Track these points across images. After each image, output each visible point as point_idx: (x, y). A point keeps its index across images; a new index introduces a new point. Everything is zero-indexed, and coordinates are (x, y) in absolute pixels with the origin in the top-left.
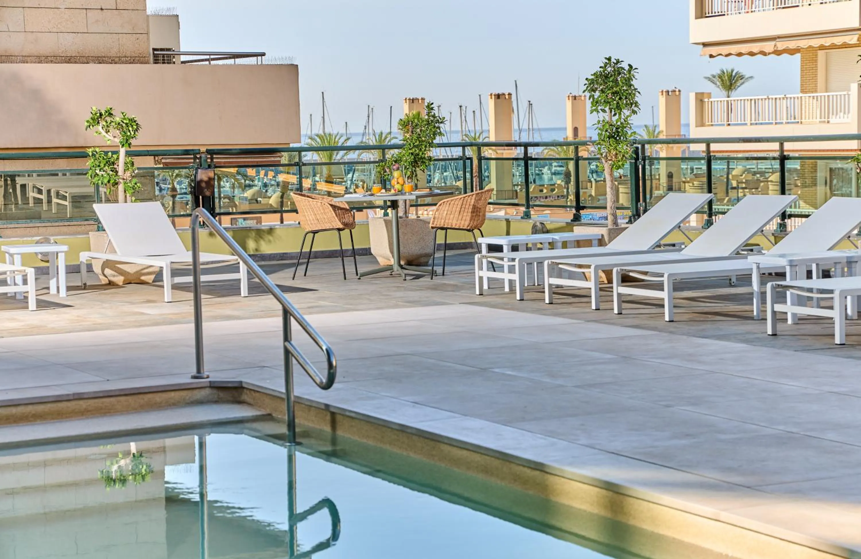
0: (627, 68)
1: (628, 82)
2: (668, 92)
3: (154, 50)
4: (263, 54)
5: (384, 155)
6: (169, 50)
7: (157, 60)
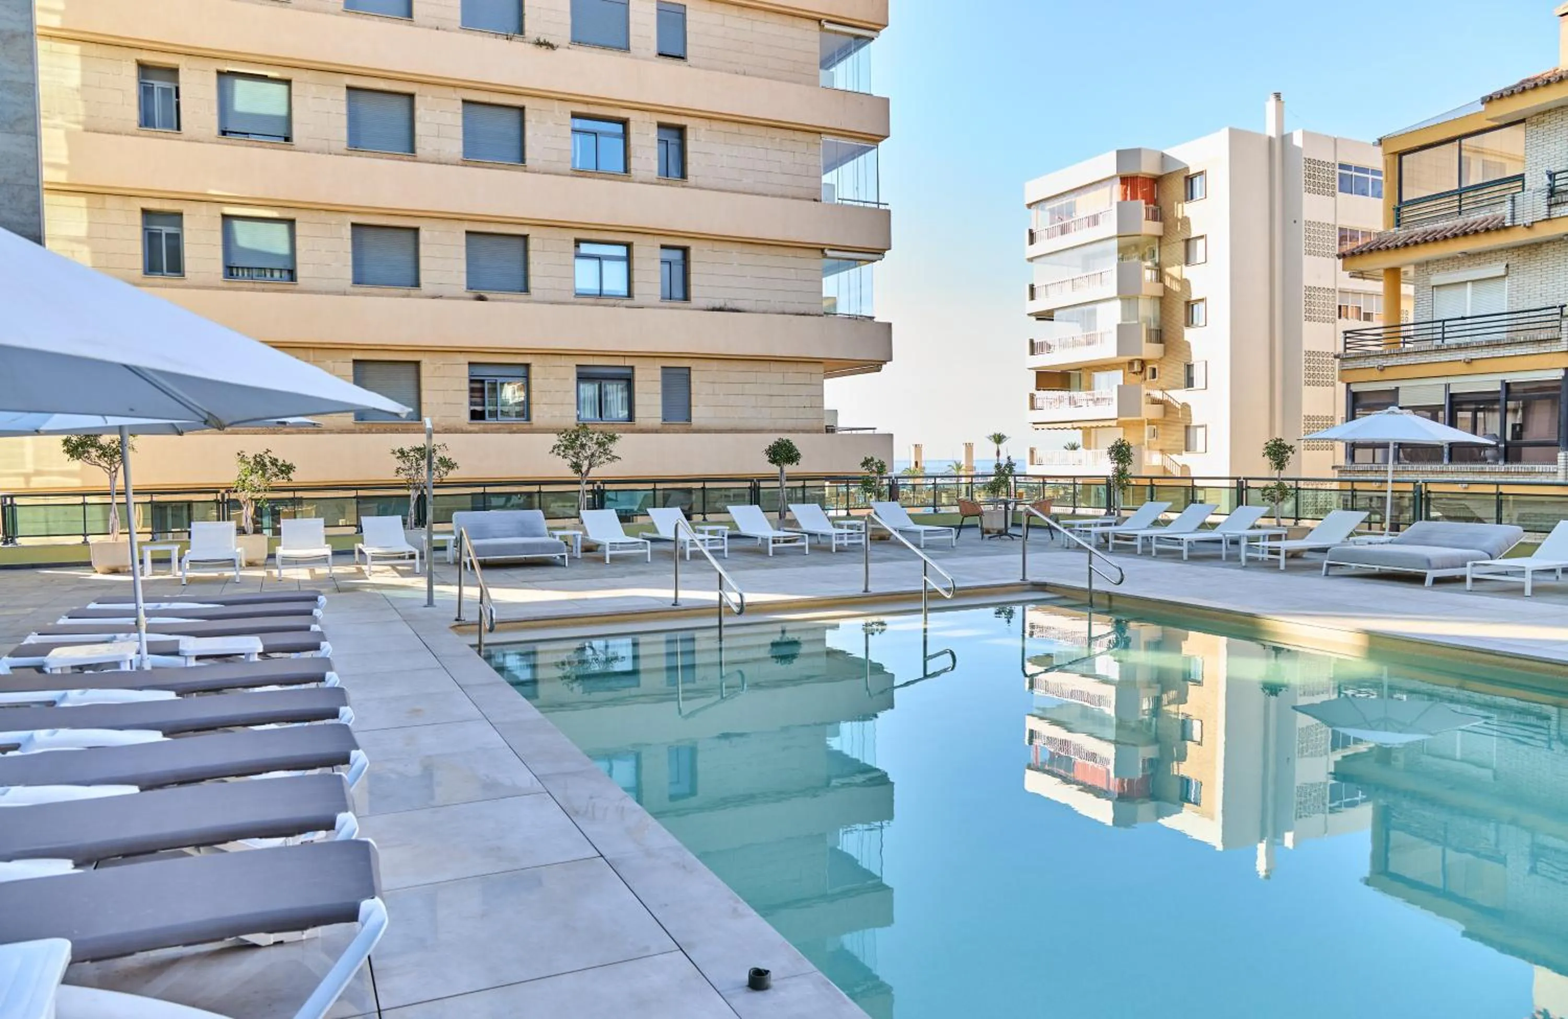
0: (1126, 444)
3: (826, 426)
4: (875, 429)
6: (833, 426)
7: (827, 431)
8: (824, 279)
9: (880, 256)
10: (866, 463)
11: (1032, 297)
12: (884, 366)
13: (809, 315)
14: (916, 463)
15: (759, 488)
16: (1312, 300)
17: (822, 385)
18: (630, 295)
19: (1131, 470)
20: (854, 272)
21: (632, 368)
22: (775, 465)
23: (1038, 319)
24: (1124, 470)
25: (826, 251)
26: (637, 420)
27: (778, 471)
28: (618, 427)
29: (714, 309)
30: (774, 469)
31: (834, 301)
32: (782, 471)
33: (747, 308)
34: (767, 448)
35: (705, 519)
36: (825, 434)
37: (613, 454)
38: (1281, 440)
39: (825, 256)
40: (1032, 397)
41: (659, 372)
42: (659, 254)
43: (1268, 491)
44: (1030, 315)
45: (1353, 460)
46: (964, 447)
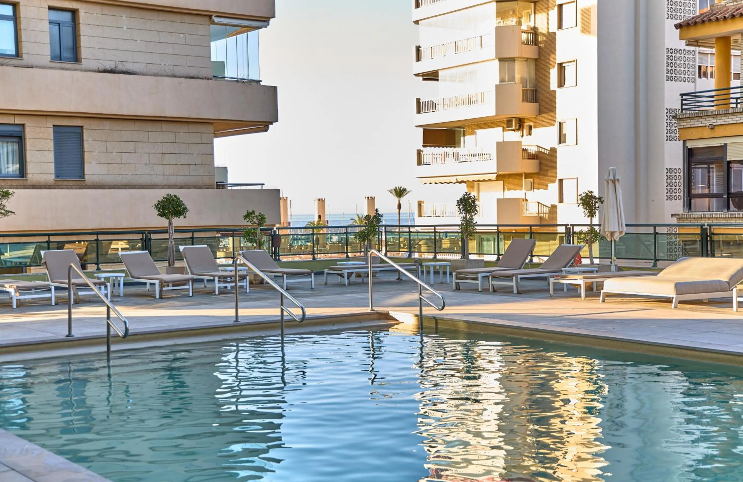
0: (473, 197)
1: (474, 202)
2: (368, 198)
3: (217, 182)
4: (264, 184)
5: (347, 230)
6: (223, 182)
7: (218, 187)
8: (213, 44)
9: (266, 23)
10: (248, 216)
11: (418, 59)
12: (271, 126)
13: (198, 78)
14: (320, 217)
15: (150, 239)
16: (674, 61)
17: (212, 143)
18: (18, 54)
19: (477, 219)
20: (242, 37)
21: (23, 125)
22: (164, 219)
23: (424, 79)
24: (471, 219)
25: (214, 18)
26: (29, 176)
27: (167, 225)
28: (9, 183)
29: (105, 71)
30: (163, 222)
31: (221, 65)
32: (170, 224)
33: (138, 71)
34: (157, 203)
35: (98, 269)
36: (216, 190)
37: (7, 209)
38: (591, 192)
39: (213, 23)
40: (419, 153)
41: (51, 130)
42: (47, 15)
43: (582, 236)
44: (417, 75)
45: (690, 208)
46: (366, 200)
